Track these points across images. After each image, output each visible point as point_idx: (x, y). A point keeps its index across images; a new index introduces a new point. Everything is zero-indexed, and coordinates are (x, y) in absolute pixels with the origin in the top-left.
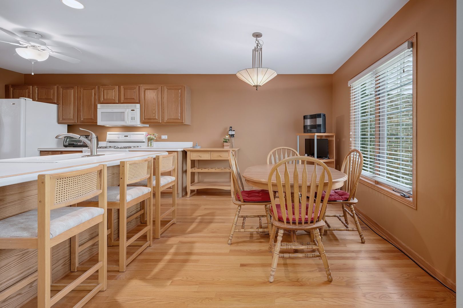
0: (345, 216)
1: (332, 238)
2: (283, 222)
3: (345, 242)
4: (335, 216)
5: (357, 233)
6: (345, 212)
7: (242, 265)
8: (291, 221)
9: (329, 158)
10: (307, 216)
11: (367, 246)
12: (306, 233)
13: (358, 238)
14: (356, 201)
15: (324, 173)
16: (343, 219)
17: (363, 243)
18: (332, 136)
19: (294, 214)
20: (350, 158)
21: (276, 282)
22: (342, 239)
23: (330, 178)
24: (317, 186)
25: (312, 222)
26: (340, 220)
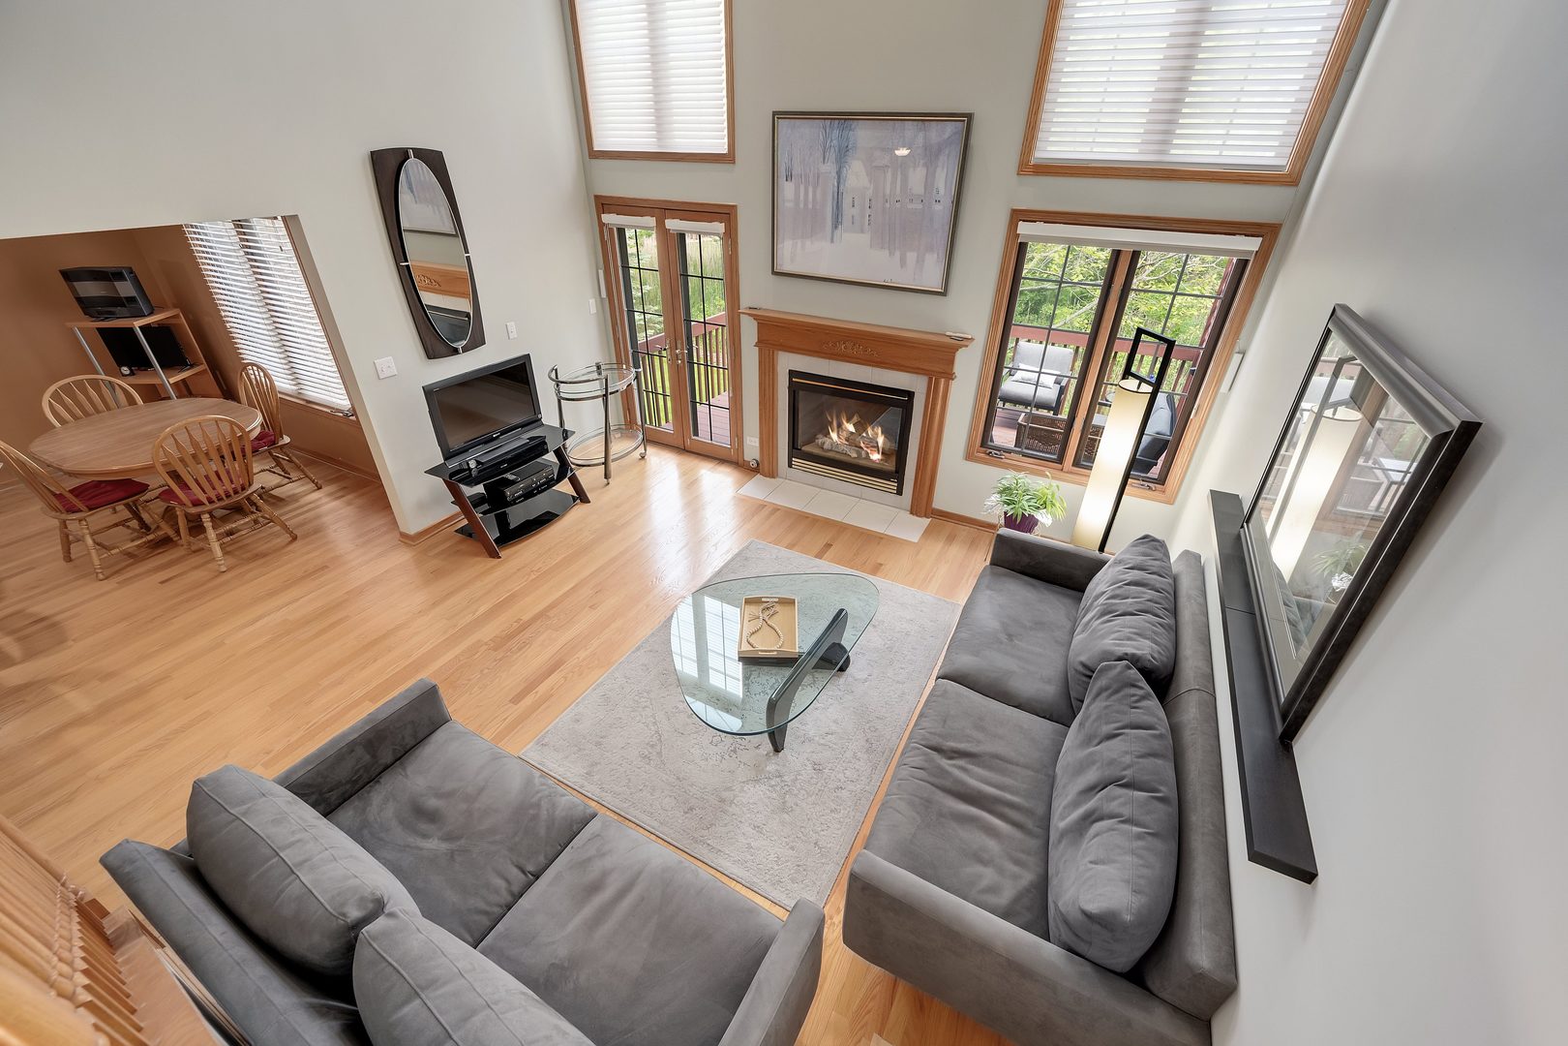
0: (279, 464)
1: (274, 501)
2: (204, 504)
3: (294, 498)
4: (262, 471)
5: (307, 480)
6: (276, 459)
7: (162, 582)
8: (215, 499)
9: (192, 366)
10: (233, 486)
11: (326, 489)
12: (228, 512)
13: (312, 486)
14: (287, 439)
15: (232, 428)
16: (278, 470)
17: (319, 488)
18: (176, 316)
19: (214, 489)
20: (247, 375)
21: (229, 570)
22: (289, 497)
23: (242, 429)
24: (230, 445)
25: (243, 489)
26: (274, 473)
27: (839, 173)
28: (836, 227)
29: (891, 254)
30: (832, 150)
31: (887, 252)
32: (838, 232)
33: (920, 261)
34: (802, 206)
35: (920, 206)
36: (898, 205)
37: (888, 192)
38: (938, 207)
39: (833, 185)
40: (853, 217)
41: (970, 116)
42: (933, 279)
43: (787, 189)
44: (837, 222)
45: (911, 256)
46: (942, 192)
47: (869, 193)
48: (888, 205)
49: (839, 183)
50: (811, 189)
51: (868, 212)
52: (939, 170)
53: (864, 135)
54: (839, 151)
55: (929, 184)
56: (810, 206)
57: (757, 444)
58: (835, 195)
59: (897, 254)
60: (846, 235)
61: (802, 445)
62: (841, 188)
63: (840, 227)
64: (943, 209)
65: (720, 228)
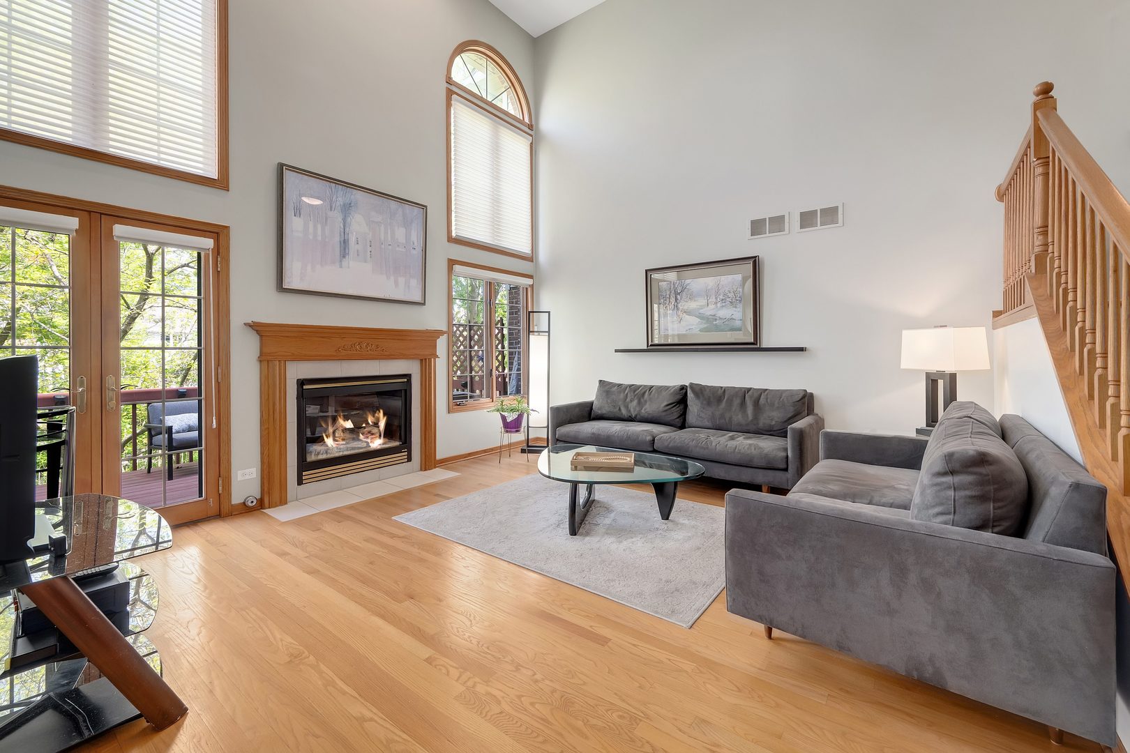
27: (344, 220)
28: (344, 257)
29: (388, 278)
30: (338, 204)
31: (385, 276)
32: (345, 263)
33: (406, 283)
34: (311, 237)
35: (404, 250)
36: (390, 247)
37: (382, 238)
38: (414, 252)
39: (340, 227)
40: (358, 251)
41: (426, 207)
42: (416, 295)
43: (294, 225)
44: (344, 253)
45: (402, 280)
46: (416, 244)
47: (369, 237)
48: (383, 246)
49: (344, 226)
50: (319, 227)
51: (369, 249)
52: (413, 231)
53: (361, 201)
54: (344, 206)
55: (408, 237)
56: (320, 238)
57: (254, 476)
58: (342, 234)
59: (392, 278)
60: (352, 263)
61: (311, 458)
62: (347, 230)
63: (347, 257)
64: (417, 252)
65: (209, 243)
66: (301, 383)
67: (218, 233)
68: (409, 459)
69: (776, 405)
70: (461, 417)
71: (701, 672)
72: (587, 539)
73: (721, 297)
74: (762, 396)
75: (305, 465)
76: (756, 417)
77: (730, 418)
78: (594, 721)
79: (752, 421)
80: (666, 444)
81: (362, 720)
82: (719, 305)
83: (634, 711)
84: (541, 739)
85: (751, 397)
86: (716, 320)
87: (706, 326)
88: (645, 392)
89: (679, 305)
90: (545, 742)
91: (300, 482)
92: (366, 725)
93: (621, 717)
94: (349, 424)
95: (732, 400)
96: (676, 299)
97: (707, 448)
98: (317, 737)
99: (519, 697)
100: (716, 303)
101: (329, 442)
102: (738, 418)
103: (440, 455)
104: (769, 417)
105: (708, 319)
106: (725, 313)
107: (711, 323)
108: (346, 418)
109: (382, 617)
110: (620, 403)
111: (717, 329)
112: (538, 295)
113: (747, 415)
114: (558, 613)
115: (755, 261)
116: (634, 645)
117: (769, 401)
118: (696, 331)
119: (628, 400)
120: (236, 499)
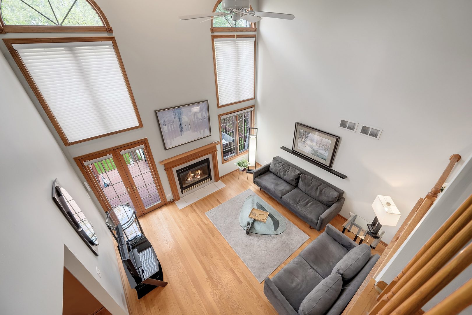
27: (180, 120)
28: (182, 132)
29: (197, 132)
30: (176, 115)
31: (196, 132)
32: (183, 133)
33: (204, 131)
34: (170, 130)
35: (201, 120)
36: (196, 122)
37: (193, 120)
38: (205, 119)
39: (179, 123)
40: (186, 128)
41: (208, 101)
42: (207, 133)
43: (165, 129)
44: (182, 130)
45: (202, 131)
46: (206, 116)
47: (189, 122)
48: (194, 123)
50: (172, 126)
51: (190, 126)
52: (204, 113)
53: (184, 110)
54: (178, 115)
55: (202, 115)
56: (173, 130)
57: (171, 195)
58: (180, 125)
59: (199, 132)
60: (185, 133)
61: (184, 186)
62: (181, 123)
63: (183, 131)
64: (207, 119)
65: (143, 146)
66: (177, 171)
67: (144, 142)
68: (211, 179)
69: (327, 196)
70: (227, 164)
71: (256, 299)
72: (251, 237)
73: (322, 146)
74: (323, 190)
75: (183, 189)
76: (319, 196)
77: (311, 193)
78: (232, 306)
79: (317, 197)
80: (285, 201)
81: (194, 294)
82: (320, 148)
83: (239, 306)
84: (222, 308)
85: (320, 188)
86: (318, 153)
87: (314, 153)
88: (286, 171)
89: (306, 141)
90: (222, 309)
91: (182, 193)
92: (195, 295)
93: (237, 307)
94: (193, 175)
95: (313, 187)
96: (305, 139)
97: (296, 208)
98: (187, 296)
99: (221, 296)
100: (319, 147)
101: (189, 179)
102: (313, 193)
103: (220, 175)
104: (323, 198)
105: (315, 151)
106: (322, 152)
107: (315, 152)
108: (192, 174)
109: (200, 262)
110: (278, 171)
111: (318, 156)
112: (256, 114)
113: (317, 194)
114: (234, 269)
115: (338, 139)
116: (247, 286)
117: (325, 192)
118: (310, 153)
119: (281, 171)
120: (168, 200)
